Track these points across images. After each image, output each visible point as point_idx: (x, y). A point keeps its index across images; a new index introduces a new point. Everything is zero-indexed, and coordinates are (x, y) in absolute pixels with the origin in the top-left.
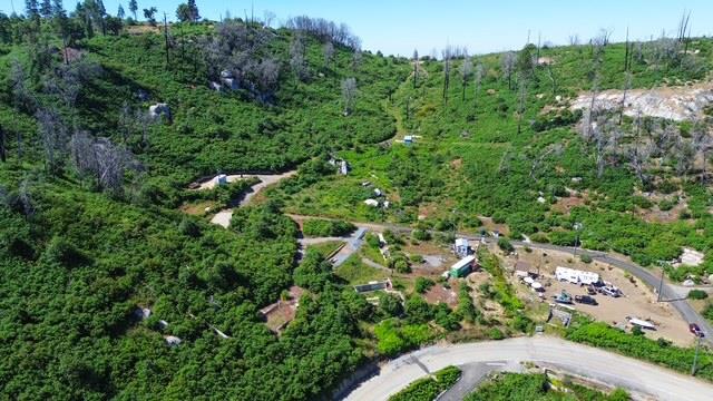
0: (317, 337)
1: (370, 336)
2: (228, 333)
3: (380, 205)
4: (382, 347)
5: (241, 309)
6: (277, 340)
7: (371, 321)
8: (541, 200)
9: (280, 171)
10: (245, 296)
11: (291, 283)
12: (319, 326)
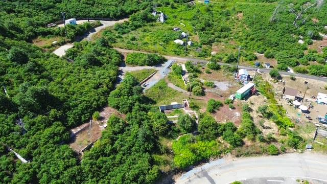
0: (118, 157)
1: (168, 151)
2: (29, 157)
3: (185, 44)
4: (177, 162)
5: (48, 131)
6: (78, 163)
8: (301, 42)
9: (117, 18)
10: (56, 118)
11: (105, 104)
12: (122, 146)
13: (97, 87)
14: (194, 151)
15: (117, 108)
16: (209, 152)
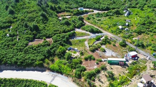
5: (28, 36)
7: (60, 58)
15: (53, 39)
16: (65, 71)
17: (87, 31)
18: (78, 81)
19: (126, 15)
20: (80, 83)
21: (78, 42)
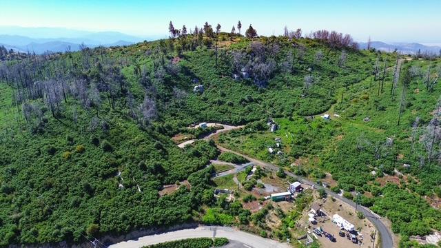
0: (175, 203)
1: (202, 211)
3: (274, 153)
4: (204, 218)
5: (152, 183)
6: (158, 199)
7: (210, 206)
8: (374, 173)
10: (159, 178)
11: (186, 179)
12: (179, 199)
13: (186, 169)
14: (215, 216)
15: (190, 182)
16: (225, 221)
17: (228, 162)
18: (246, 227)
19: (272, 130)
20: (250, 229)
21: (224, 180)
